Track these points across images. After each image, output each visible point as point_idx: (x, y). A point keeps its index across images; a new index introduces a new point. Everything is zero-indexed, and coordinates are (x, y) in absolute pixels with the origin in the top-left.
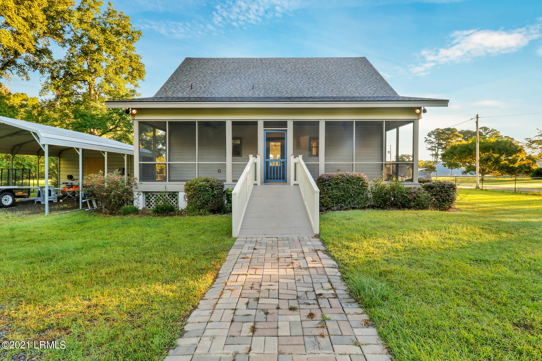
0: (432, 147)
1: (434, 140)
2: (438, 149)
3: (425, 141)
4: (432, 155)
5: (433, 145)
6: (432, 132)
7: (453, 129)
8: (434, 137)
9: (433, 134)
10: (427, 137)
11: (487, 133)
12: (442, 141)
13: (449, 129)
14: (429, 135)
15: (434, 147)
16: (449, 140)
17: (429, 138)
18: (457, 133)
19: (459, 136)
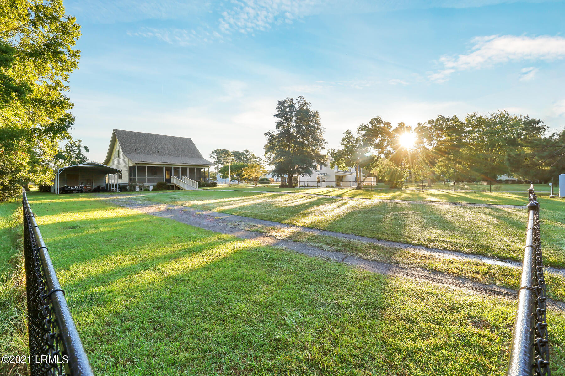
0: (215, 162)
1: (216, 157)
2: (219, 164)
3: (210, 157)
4: (215, 168)
5: (216, 161)
6: (215, 151)
7: (228, 151)
8: (216, 155)
9: (215, 153)
10: (212, 154)
11: (248, 154)
12: (221, 158)
13: (225, 150)
14: (213, 153)
15: (216, 162)
16: (226, 158)
17: (213, 155)
18: (230, 154)
19: (231, 156)
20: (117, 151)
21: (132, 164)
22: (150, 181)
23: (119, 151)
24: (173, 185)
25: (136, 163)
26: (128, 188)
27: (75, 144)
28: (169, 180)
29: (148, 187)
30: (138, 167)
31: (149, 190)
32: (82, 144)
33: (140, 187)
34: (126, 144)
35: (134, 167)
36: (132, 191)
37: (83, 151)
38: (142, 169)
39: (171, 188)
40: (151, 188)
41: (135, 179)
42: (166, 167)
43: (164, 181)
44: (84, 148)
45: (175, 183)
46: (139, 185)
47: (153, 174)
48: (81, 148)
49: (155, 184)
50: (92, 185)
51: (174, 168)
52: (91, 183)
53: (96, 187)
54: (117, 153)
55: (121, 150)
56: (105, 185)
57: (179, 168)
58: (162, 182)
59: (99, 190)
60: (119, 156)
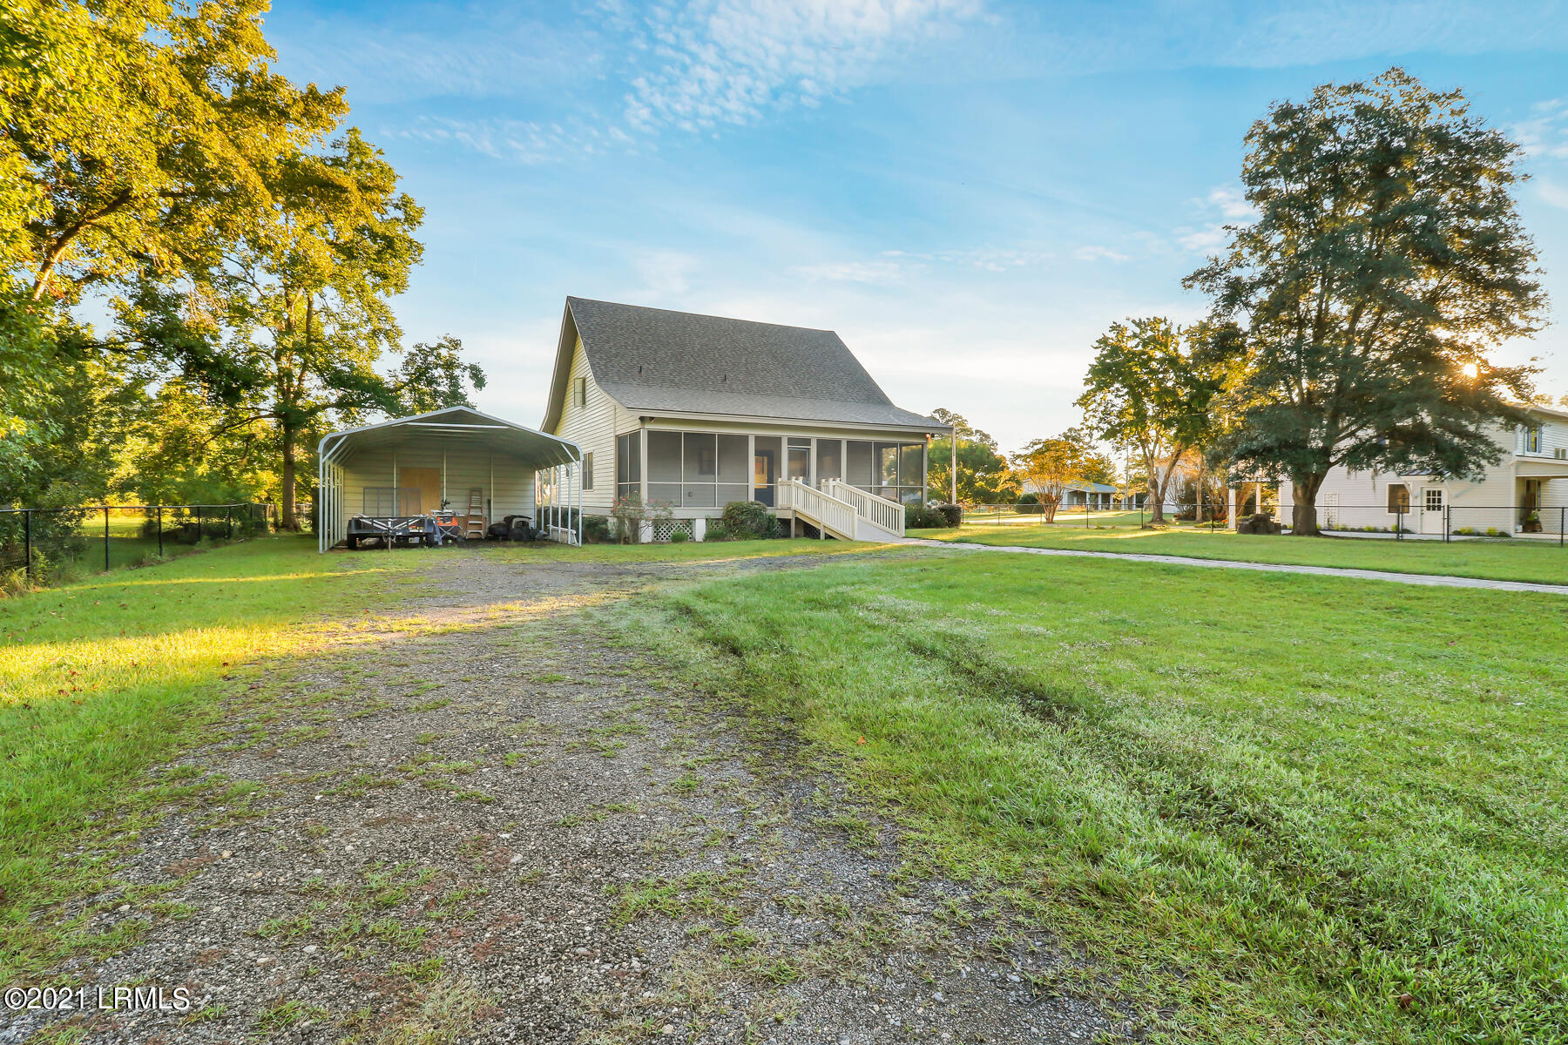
20: (579, 382)
21: (629, 424)
22: (692, 497)
23: (584, 381)
24: (788, 515)
25: (642, 419)
26: (612, 523)
27: (438, 356)
28: (766, 496)
29: (689, 523)
30: (651, 433)
31: (693, 539)
32: (464, 357)
33: (657, 524)
34: (607, 346)
35: (635, 436)
36: (626, 542)
37: (466, 384)
38: (666, 446)
39: (777, 527)
40: (700, 529)
41: (638, 487)
42: (757, 438)
43: (752, 498)
44: (467, 373)
45: (794, 506)
46: (653, 515)
47: (706, 468)
48: (457, 372)
49: (717, 512)
50: (485, 512)
51: (791, 441)
52: (485, 506)
53: (501, 519)
54: (579, 389)
55: (590, 376)
56: (531, 513)
57: (807, 442)
58: (743, 500)
59: (508, 533)
60: (584, 402)
